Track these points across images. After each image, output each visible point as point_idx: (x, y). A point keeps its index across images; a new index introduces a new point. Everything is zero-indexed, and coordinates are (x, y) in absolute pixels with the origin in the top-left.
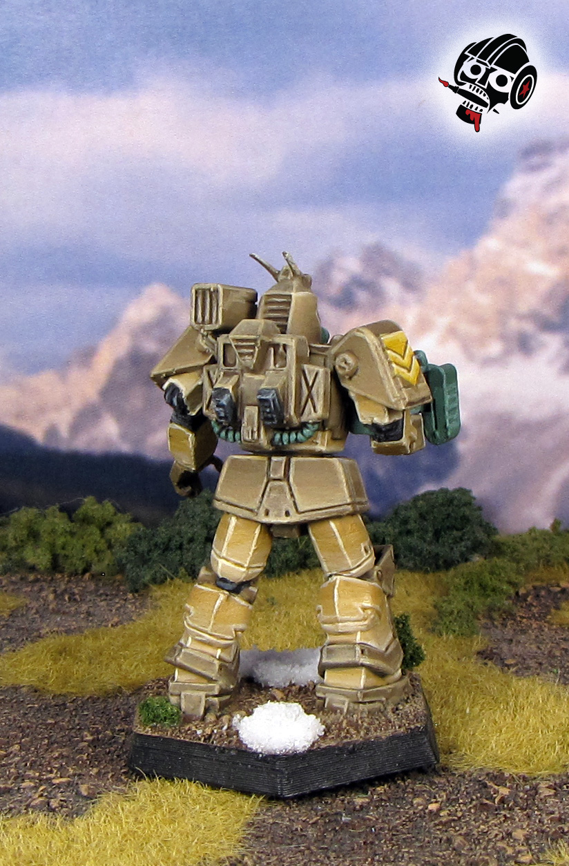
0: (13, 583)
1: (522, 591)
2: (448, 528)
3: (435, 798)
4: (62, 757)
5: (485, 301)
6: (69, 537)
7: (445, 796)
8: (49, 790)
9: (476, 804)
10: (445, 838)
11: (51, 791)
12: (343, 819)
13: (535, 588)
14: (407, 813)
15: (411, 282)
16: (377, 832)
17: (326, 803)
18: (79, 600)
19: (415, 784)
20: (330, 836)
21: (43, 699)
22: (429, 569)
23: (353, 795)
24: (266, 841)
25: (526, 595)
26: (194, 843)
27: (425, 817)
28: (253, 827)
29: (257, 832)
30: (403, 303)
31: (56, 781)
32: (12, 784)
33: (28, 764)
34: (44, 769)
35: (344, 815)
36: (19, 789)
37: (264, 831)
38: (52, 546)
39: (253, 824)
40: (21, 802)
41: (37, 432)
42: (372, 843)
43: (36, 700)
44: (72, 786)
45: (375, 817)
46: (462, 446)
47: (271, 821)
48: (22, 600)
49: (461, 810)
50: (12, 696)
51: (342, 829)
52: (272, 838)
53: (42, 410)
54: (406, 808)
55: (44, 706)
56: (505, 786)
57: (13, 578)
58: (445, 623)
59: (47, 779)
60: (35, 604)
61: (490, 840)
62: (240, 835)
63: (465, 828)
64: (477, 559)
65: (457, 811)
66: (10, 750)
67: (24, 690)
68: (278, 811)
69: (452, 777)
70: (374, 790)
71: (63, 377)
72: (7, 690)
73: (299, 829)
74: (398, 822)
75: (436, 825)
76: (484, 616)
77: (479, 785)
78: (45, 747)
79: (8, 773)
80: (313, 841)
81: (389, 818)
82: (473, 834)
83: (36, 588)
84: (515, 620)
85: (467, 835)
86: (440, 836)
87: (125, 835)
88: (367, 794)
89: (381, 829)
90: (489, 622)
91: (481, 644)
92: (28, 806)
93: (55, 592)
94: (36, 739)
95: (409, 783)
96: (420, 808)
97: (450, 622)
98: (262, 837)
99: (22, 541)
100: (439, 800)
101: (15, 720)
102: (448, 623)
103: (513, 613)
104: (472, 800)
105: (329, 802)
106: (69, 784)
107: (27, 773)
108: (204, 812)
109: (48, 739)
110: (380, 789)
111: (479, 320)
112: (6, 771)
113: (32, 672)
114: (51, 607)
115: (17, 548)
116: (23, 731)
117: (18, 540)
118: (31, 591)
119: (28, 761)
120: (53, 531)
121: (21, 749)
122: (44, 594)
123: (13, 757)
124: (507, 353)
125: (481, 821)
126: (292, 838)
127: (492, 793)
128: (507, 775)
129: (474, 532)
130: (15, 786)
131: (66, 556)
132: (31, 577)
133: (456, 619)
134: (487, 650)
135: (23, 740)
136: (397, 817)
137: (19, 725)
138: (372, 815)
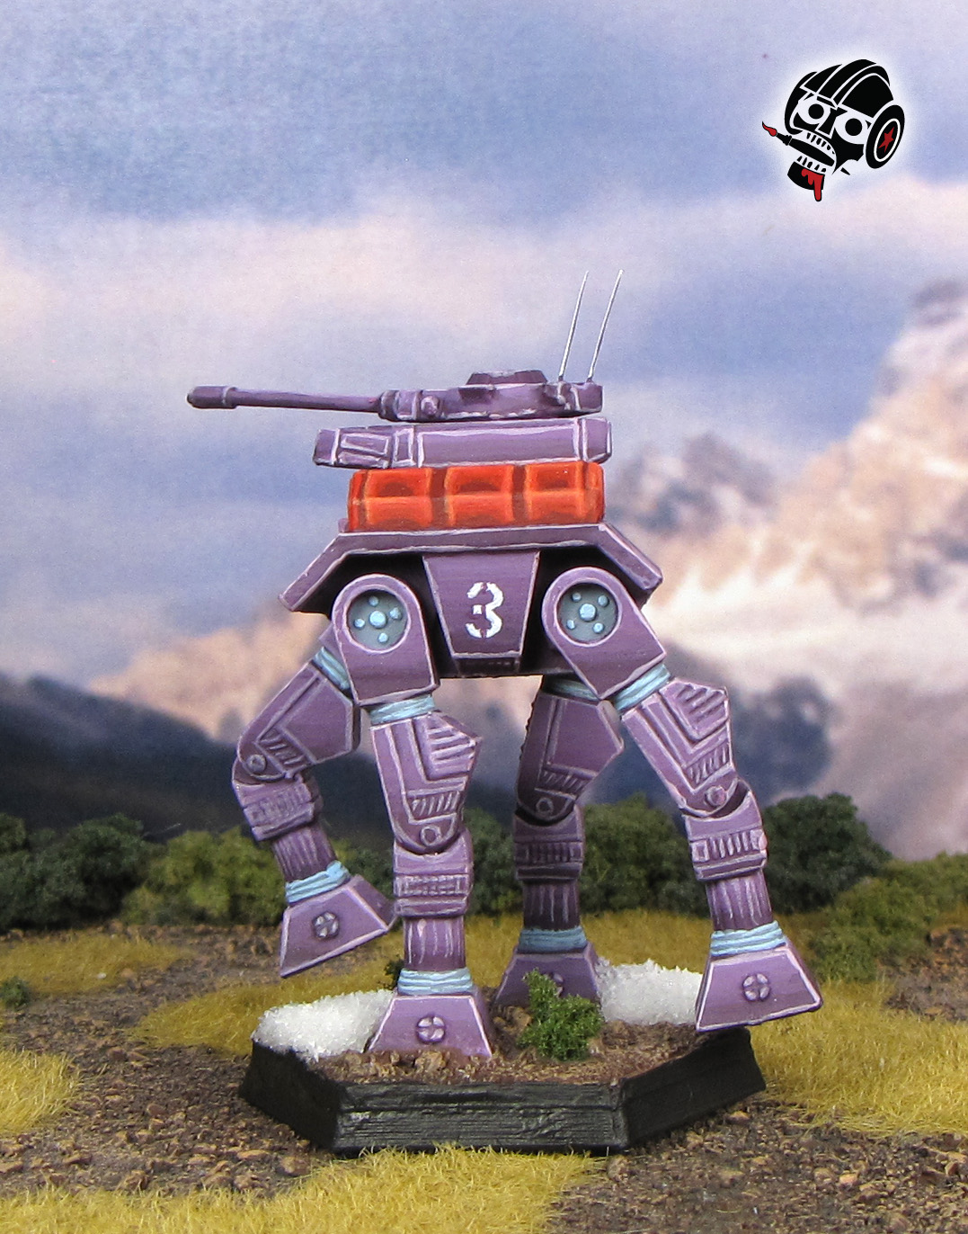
0: (173, 935)
1: (934, 934)
2: (819, 848)
3: (848, 1169)
4: (253, 1129)
5: (865, 517)
6: (255, 869)
7: (864, 1168)
8: (233, 1166)
9: (916, 1175)
10: (874, 1217)
11: (236, 1169)
12: (705, 1199)
13: (953, 931)
14: (806, 1189)
15: (757, 491)
16: (762, 1212)
17: (676, 1178)
18: (271, 952)
19: (812, 1154)
20: (685, 1220)
21: (221, 1062)
22: (793, 908)
23: (716, 1167)
24: (584, 1226)
25: (943, 938)
26: (468, 1228)
27: (835, 1193)
28: (563, 1209)
29: (570, 1213)
30: (746, 522)
31: (244, 1155)
32: (174, 1159)
33: (199, 1137)
34: (224, 1142)
35: (705, 1193)
36: (185, 1167)
37: (580, 1214)
38: (231, 883)
39: (562, 1205)
40: (187, 1182)
41: (209, 721)
42: (756, 1227)
43: (210, 1063)
44: (268, 1162)
45: (757, 1194)
46: (835, 735)
47: (590, 1201)
48: (185, 952)
49: (892, 1184)
50: (172, 1060)
51: (703, 1208)
52: (594, 1222)
53: (215, 688)
54: (804, 1182)
55: (221, 1069)
56: (957, 1151)
57: (173, 929)
58: (829, 964)
59: (227, 1153)
60: (205, 959)
61: (946, 1220)
62: (542, 1217)
63: (903, 1205)
64: (868, 882)
65: (885, 1186)
66: (170, 1120)
67: (193, 1050)
68: (600, 1189)
69: (871, 1144)
70: (749, 1162)
71: (248, 639)
72: (164, 1051)
73: (636, 1211)
74: (795, 1199)
75: (855, 1203)
76: (883, 963)
77: (915, 1153)
78: (225, 1117)
79: (167, 1146)
80: (660, 1226)
81: (778, 1196)
82: (918, 1213)
83: (207, 939)
84: (930, 967)
85: (907, 1213)
86: (865, 1215)
87: (356, 1217)
88: (738, 1165)
89: (768, 1209)
90: (891, 969)
91: (886, 991)
92: (199, 1187)
93: (235, 943)
94: (211, 1108)
95: (803, 1153)
96: (827, 1181)
97: (836, 961)
98: (578, 1221)
99: (186, 877)
100: (857, 1171)
101: (176, 1086)
102: (832, 963)
103: (926, 959)
104: (907, 1171)
105: (681, 1176)
106: (263, 1160)
107: (196, 1147)
108: (481, 1189)
109: (231, 1106)
110: (758, 1160)
111: (858, 546)
112: (164, 1146)
113: (201, 1030)
114: (229, 958)
115: (177, 889)
116: (190, 1099)
117: (180, 875)
118: (198, 943)
119: (199, 1132)
120: (233, 860)
121: (186, 1119)
122: (218, 946)
123: (175, 1129)
124: (899, 594)
125: (927, 1197)
126: (626, 1223)
127: (938, 1161)
128: (957, 1137)
129: (858, 854)
130: (178, 1163)
131: (251, 898)
132: (201, 927)
133: (845, 957)
134: (897, 997)
135: (190, 1108)
136: (791, 1193)
137: (183, 1091)
138: (750, 1192)
